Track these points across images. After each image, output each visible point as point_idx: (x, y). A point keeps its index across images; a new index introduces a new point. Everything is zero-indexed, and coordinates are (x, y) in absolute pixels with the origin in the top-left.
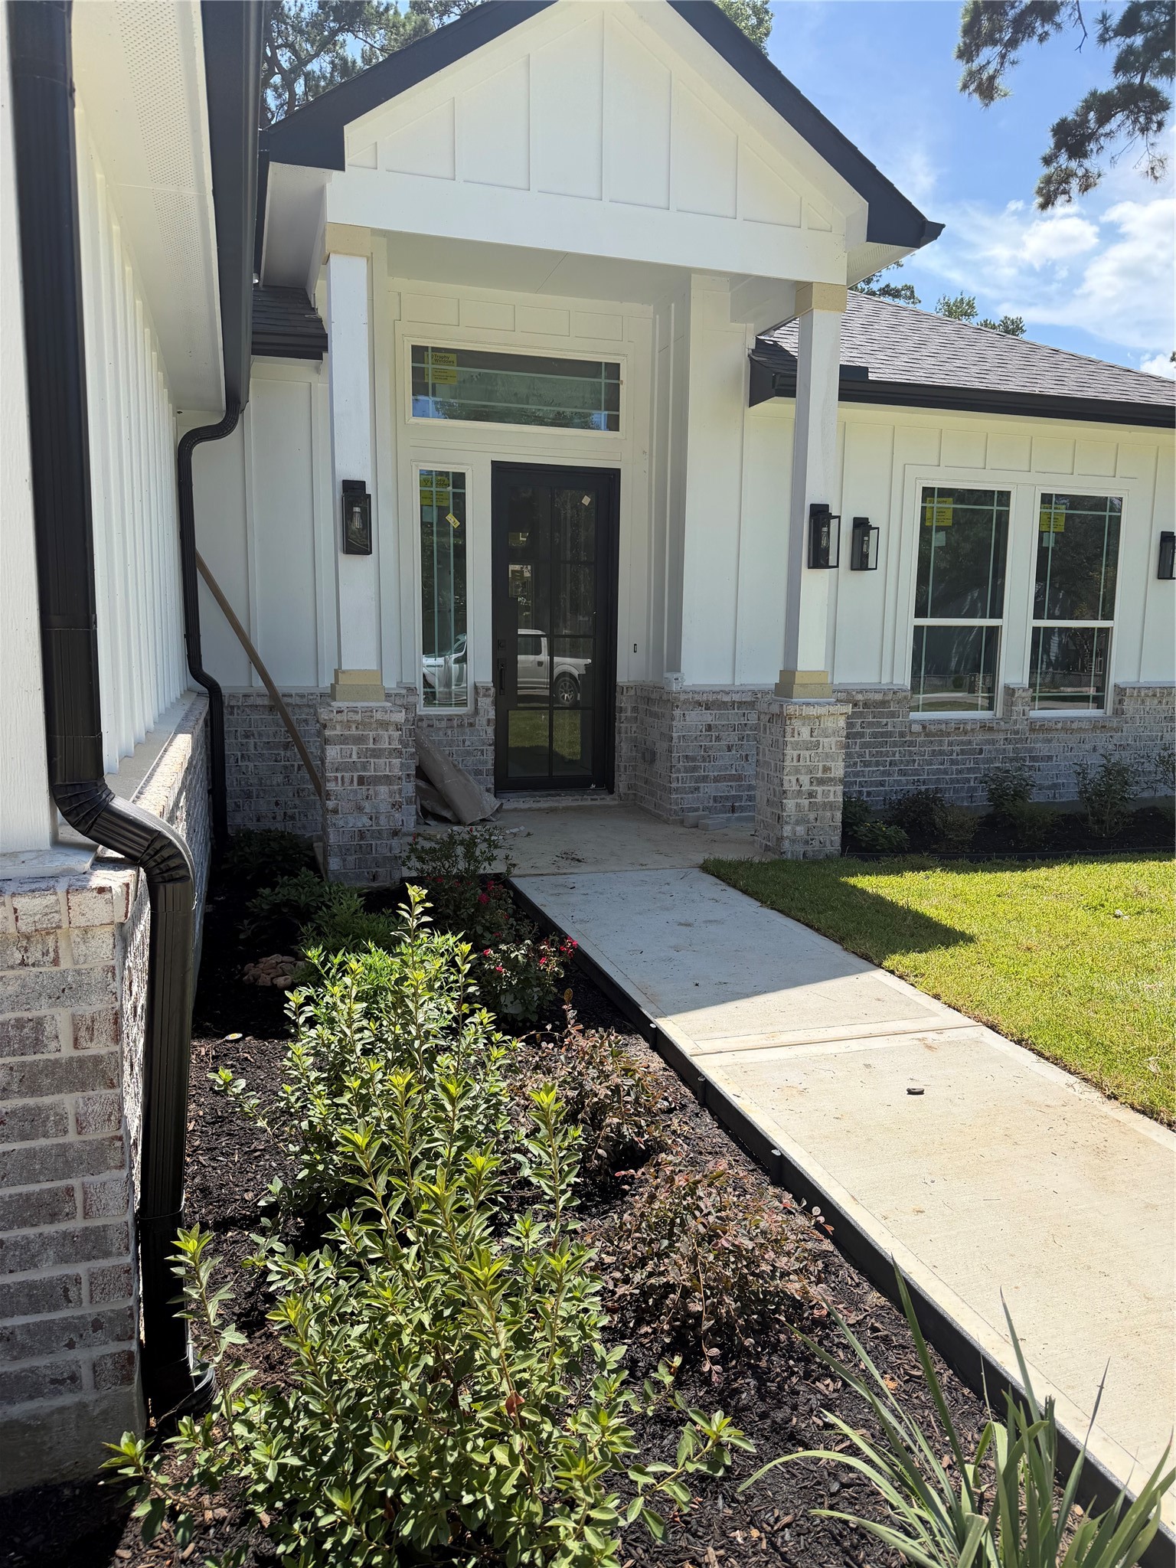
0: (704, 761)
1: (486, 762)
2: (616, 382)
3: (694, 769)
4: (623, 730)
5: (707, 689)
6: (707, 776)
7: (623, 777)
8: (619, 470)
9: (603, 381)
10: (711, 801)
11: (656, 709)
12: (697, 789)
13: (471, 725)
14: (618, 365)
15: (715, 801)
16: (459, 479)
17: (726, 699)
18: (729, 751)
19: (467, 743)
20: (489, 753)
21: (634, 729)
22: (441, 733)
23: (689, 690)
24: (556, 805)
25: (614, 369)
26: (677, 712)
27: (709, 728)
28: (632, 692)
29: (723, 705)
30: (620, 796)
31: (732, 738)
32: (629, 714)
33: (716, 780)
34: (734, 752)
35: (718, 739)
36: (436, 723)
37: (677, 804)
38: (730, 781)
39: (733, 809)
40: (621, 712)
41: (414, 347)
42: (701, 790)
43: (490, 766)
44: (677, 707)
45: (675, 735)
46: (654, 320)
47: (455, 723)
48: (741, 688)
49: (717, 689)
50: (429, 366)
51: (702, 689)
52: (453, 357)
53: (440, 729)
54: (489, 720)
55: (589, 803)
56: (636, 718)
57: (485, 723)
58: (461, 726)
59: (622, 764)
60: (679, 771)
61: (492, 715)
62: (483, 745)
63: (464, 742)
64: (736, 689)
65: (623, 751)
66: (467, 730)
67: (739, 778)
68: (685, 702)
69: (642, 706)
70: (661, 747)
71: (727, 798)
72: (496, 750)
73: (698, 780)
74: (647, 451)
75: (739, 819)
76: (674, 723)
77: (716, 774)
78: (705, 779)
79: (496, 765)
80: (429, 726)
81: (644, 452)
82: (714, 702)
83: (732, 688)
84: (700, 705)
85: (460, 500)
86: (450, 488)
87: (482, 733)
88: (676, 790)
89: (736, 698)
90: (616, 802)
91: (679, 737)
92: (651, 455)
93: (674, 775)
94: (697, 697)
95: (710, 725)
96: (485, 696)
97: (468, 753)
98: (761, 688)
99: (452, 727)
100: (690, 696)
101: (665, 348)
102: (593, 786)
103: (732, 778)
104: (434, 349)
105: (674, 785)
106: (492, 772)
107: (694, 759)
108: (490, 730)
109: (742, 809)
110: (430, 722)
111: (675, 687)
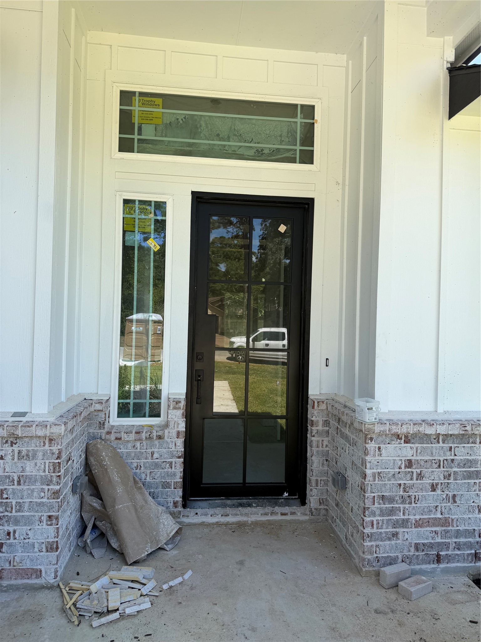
0: (403, 502)
1: (175, 475)
2: (311, 121)
3: (392, 512)
4: (314, 444)
5: (406, 418)
6: (407, 520)
7: (315, 492)
8: (312, 200)
9: (299, 120)
10: (413, 549)
11: (347, 432)
12: (395, 535)
13: (160, 437)
14: (313, 107)
15: (417, 549)
16: (160, 207)
17: (430, 431)
18: (434, 490)
19: (156, 455)
20: (178, 465)
21: (325, 443)
22: (130, 445)
23: (384, 418)
24: (245, 519)
25: (309, 111)
26: (371, 446)
27: (410, 463)
28: (323, 407)
29: (425, 438)
30: (311, 511)
31: (437, 475)
32: (320, 428)
33: (418, 524)
34: (439, 492)
35: (420, 476)
36: (124, 436)
37: (371, 553)
38: (434, 525)
39: (439, 559)
40: (312, 425)
41: (122, 92)
42: (400, 536)
43: (178, 478)
44: (371, 439)
45: (369, 472)
46: (347, 68)
47: (144, 435)
48: (446, 417)
49: (418, 418)
50: (136, 108)
51: (400, 417)
52: (159, 101)
53: (128, 441)
54: (178, 433)
55: (279, 517)
56: (328, 432)
57: (174, 434)
58: (150, 438)
59: (313, 479)
60: (374, 514)
61: (182, 427)
62: (172, 457)
63: (152, 454)
64: (440, 418)
65: (315, 465)
66: (157, 442)
67: (446, 522)
68: (380, 434)
69: (333, 423)
70: (353, 478)
71: (431, 546)
72: (184, 463)
73: (396, 524)
74: (340, 181)
75: (446, 571)
76: (368, 458)
77: (418, 517)
78: (404, 523)
79: (184, 478)
80: (116, 439)
81: (338, 183)
82: (415, 435)
83: (436, 417)
84: (398, 437)
85: (161, 226)
86: (152, 216)
87: (172, 446)
88: (370, 536)
89: (442, 430)
90: (307, 518)
91: (374, 475)
92: (344, 184)
93: (367, 519)
94: (395, 429)
95: (410, 461)
96: (175, 408)
97: (157, 466)
98: (469, 417)
99: (140, 440)
100: (387, 427)
101: (358, 84)
102: (286, 494)
103: (436, 522)
104: (142, 94)
105: (368, 530)
106: (181, 485)
107: (391, 500)
108: (180, 442)
109: (449, 559)
110: (118, 435)
111: (369, 418)
